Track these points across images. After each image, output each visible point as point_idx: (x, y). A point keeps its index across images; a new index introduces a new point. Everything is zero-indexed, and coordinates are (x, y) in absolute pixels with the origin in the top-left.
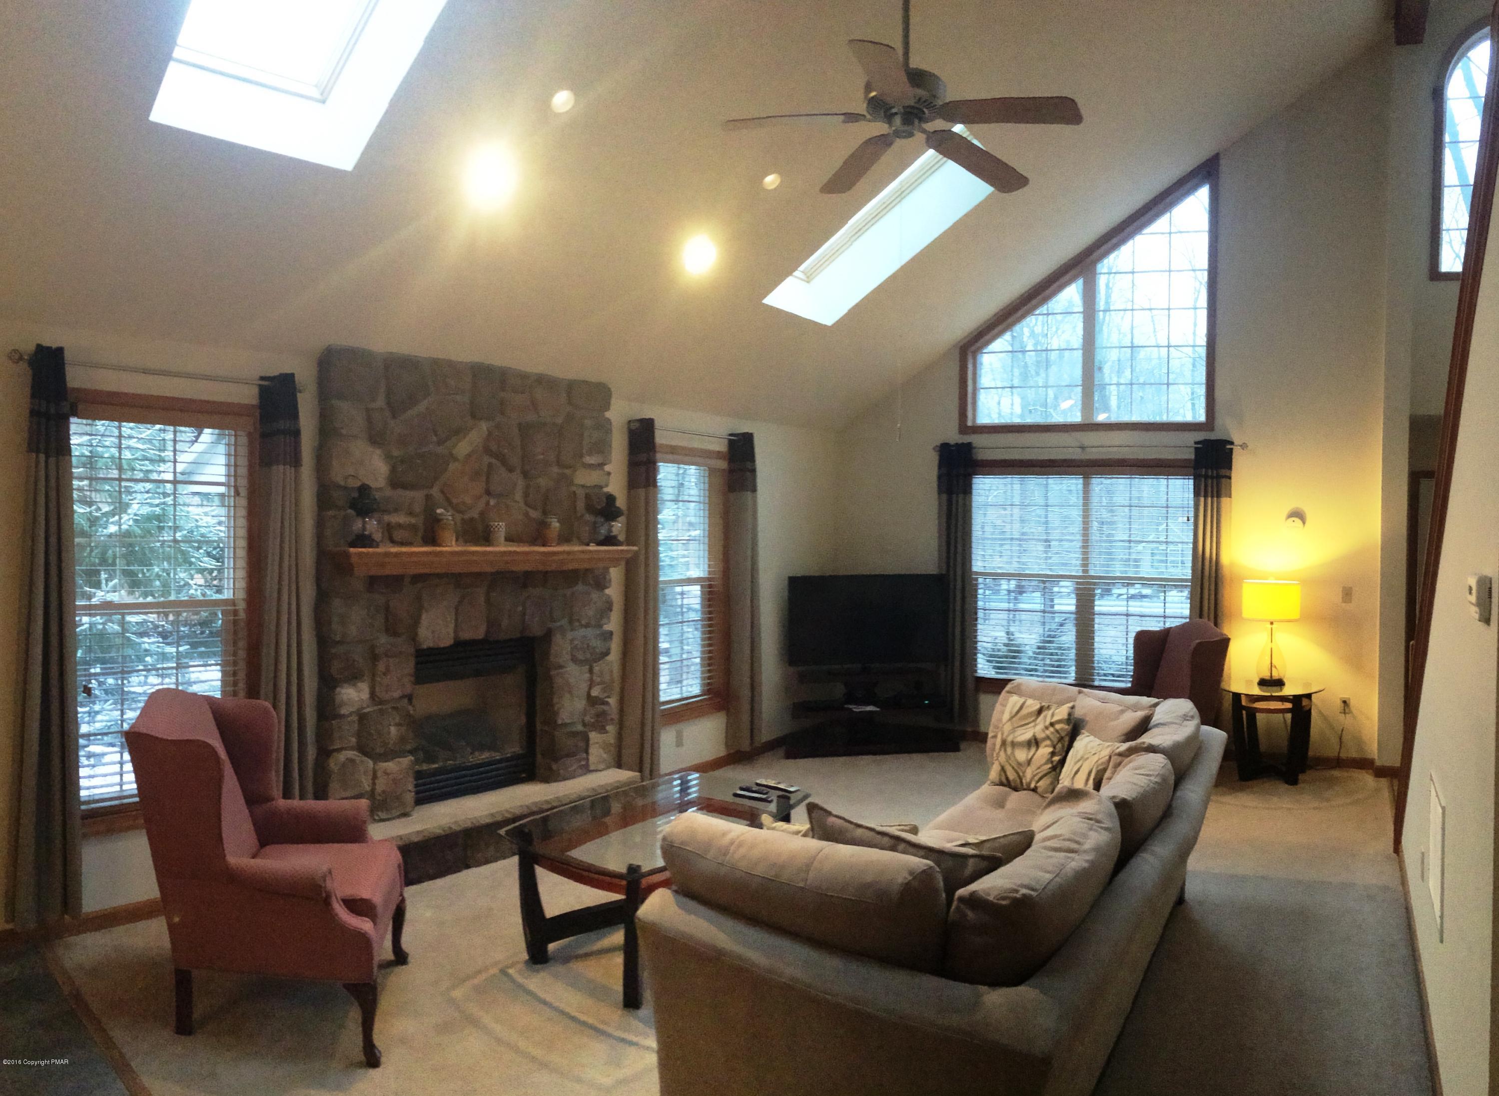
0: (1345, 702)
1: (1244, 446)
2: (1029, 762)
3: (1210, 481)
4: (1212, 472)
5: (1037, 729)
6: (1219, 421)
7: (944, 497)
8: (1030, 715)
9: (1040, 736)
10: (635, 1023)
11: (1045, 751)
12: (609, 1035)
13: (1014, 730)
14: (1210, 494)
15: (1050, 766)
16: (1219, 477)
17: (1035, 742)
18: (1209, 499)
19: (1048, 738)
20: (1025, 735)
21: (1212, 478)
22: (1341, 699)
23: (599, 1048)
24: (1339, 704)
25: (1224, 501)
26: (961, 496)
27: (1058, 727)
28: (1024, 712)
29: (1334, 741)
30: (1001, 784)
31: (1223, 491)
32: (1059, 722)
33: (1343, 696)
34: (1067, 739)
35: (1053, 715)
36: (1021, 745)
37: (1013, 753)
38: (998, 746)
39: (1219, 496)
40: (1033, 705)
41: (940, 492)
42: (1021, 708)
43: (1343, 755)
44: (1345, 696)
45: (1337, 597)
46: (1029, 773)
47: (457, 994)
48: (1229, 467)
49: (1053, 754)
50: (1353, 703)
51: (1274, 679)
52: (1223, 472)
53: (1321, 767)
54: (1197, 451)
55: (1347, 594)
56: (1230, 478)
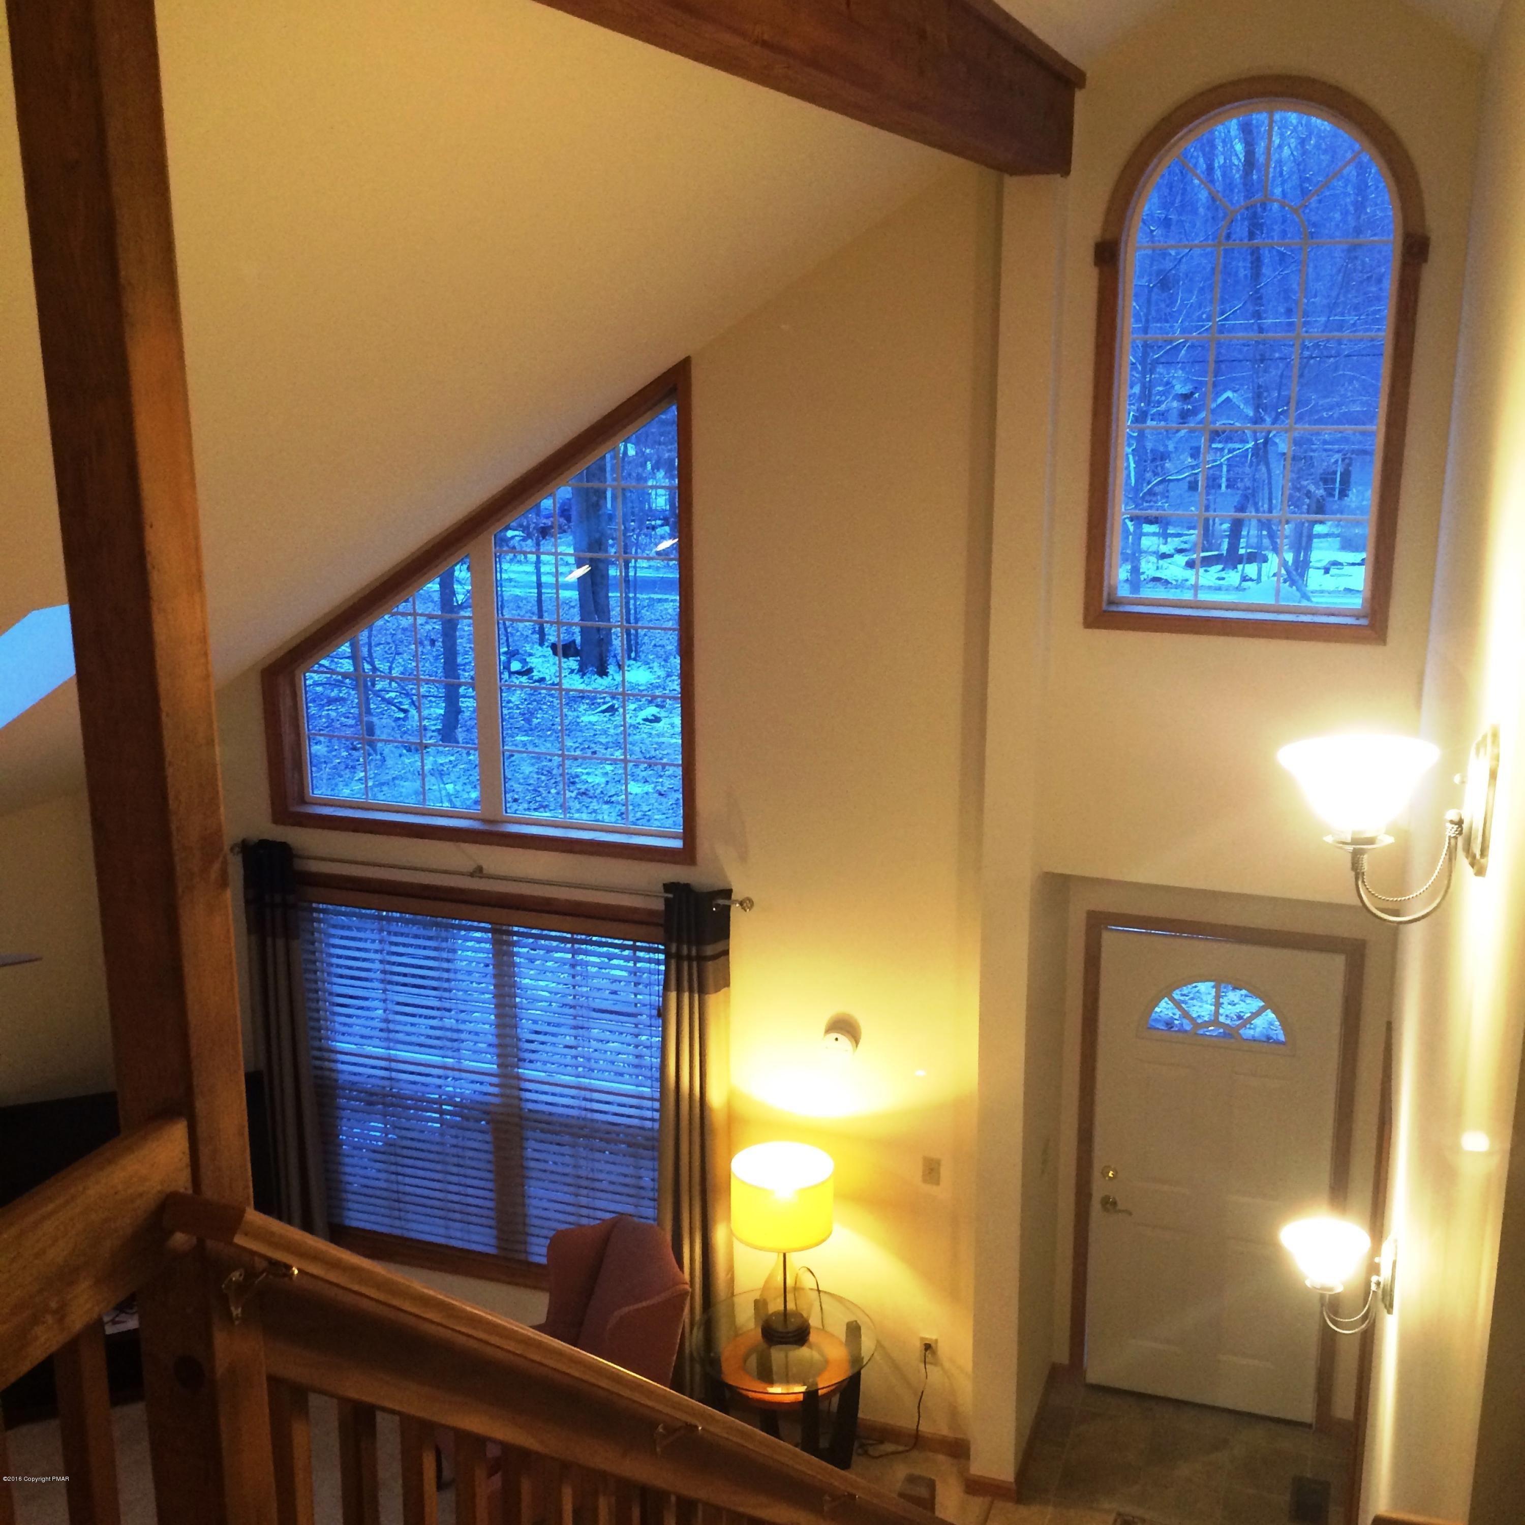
0: (928, 1347)
1: (753, 903)
3: (685, 965)
4: (689, 950)
6: (705, 847)
14: (686, 984)
16: (701, 959)
18: (686, 996)
21: (689, 958)
22: (922, 1339)
24: (918, 1346)
25: (713, 1000)
29: (910, 1402)
31: (710, 981)
33: (927, 1336)
39: (702, 991)
43: (926, 1428)
44: (930, 1335)
45: (915, 1172)
50: (938, 1349)
51: (793, 1324)
52: (709, 950)
53: (889, 1447)
54: (667, 900)
55: (931, 1170)
56: (726, 953)
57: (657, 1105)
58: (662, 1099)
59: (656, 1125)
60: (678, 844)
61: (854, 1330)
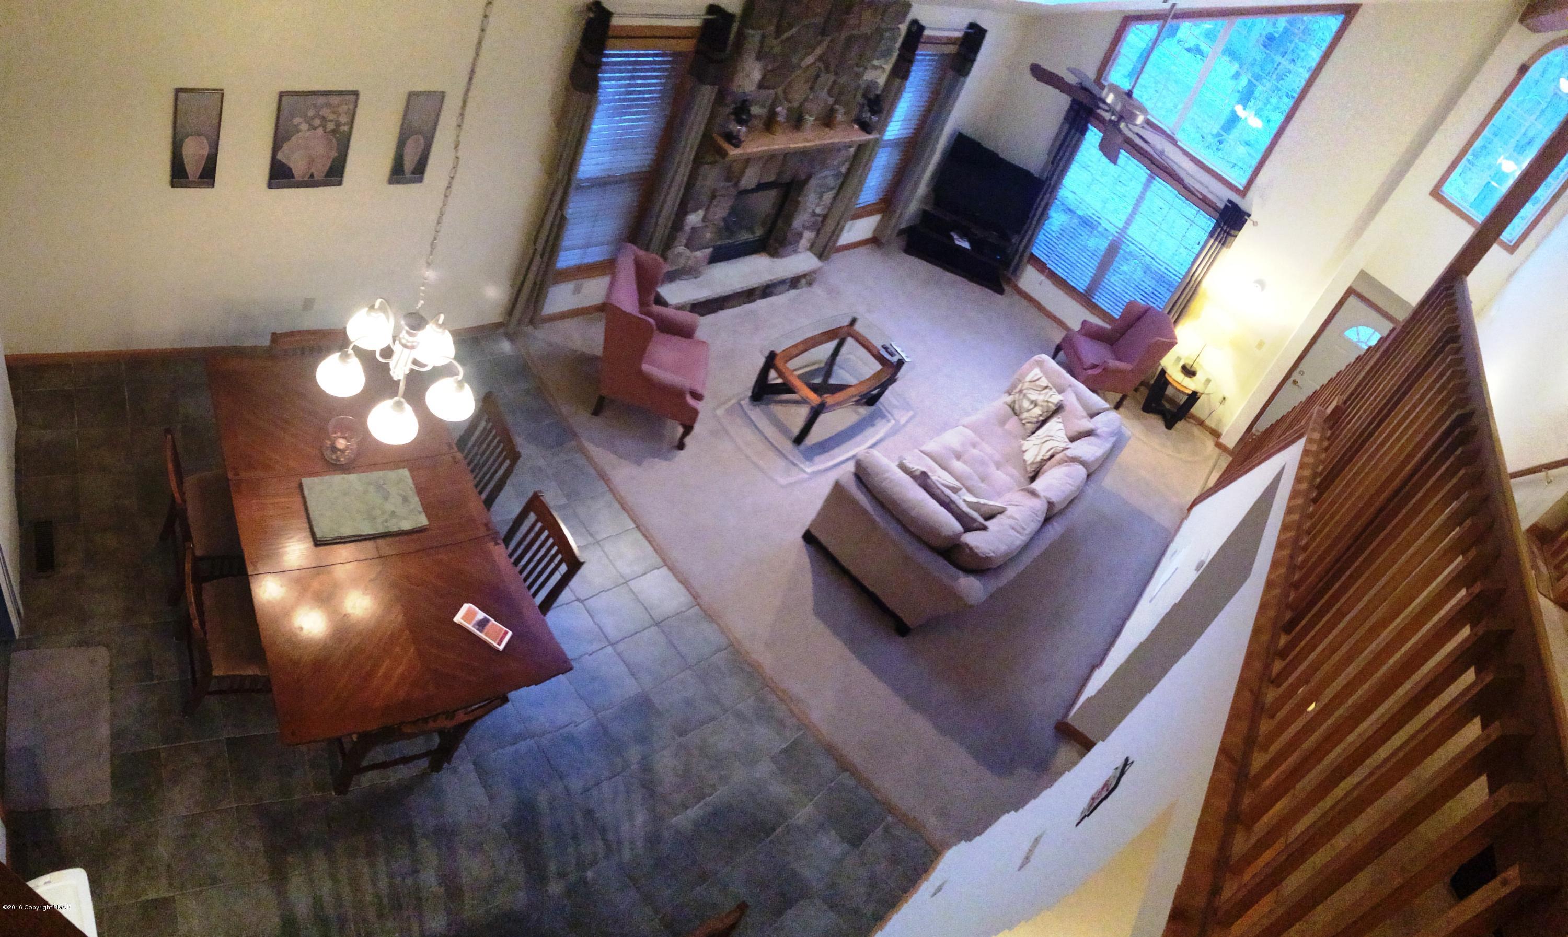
0: (1224, 398)
1: (1255, 224)
2: (1028, 411)
3: (1222, 233)
4: (1226, 228)
5: (1039, 397)
6: (1250, 194)
7: (1067, 126)
8: (1040, 386)
9: (1040, 403)
10: (796, 451)
11: (1037, 411)
12: (786, 458)
13: (1027, 389)
15: (1036, 420)
16: (1229, 234)
17: (1035, 404)
19: (1042, 406)
20: (1033, 396)
21: (1225, 232)
22: (1224, 395)
23: (781, 463)
24: (1221, 397)
25: (1224, 250)
26: (1078, 135)
27: (1050, 405)
28: (1038, 383)
29: (1207, 412)
30: (1010, 406)
31: (1227, 243)
32: (1052, 403)
34: (1051, 413)
35: (1051, 396)
36: (1029, 399)
37: (1022, 399)
38: (1017, 390)
39: (1223, 244)
40: (1044, 382)
41: (1066, 118)
42: (1038, 380)
43: (1207, 422)
44: (1226, 396)
45: (1255, 344)
46: (1025, 415)
47: (720, 412)
48: (1239, 229)
49: (1041, 415)
50: (1227, 401)
51: (1192, 369)
52: (1233, 232)
53: (1192, 421)
54: (1226, 206)
55: (1260, 345)
56: (1236, 236)
57: (1181, 277)
58: (1185, 277)
59: (1177, 284)
60: (1241, 188)
61: (1208, 381)
